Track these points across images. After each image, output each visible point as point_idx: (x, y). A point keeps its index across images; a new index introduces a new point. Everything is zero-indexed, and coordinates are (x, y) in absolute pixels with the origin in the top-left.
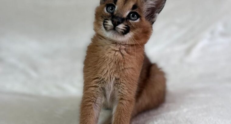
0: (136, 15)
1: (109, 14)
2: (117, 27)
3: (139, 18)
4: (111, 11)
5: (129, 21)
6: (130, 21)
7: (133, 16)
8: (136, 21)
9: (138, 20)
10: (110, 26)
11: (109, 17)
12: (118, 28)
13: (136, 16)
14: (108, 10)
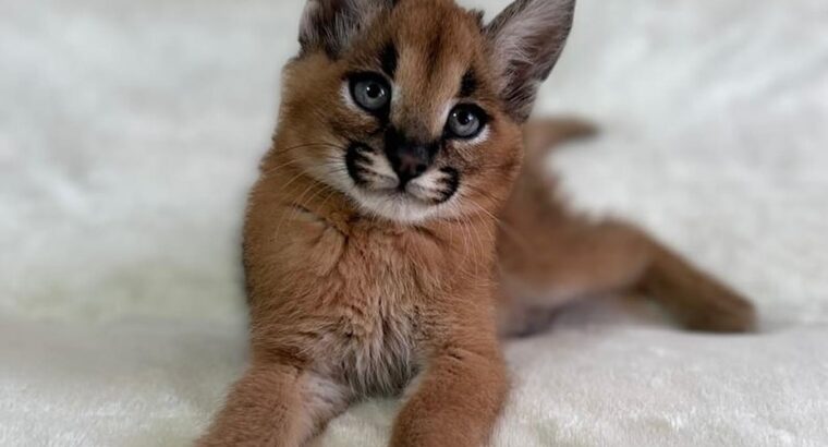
0: (473, 114)
1: (366, 118)
2: (414, 181)
3: (487, 126)
4: (371, 101)
5: (452, 148)
6: (457, 144)
7: (463, 120)
8: (477, 140)
9: (484, 135)
10: (382, 177)
11: (371, 135)
12: (418, 186)
13: (470, 118)
14: (360, 98)
